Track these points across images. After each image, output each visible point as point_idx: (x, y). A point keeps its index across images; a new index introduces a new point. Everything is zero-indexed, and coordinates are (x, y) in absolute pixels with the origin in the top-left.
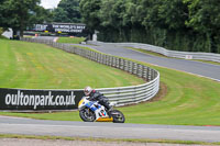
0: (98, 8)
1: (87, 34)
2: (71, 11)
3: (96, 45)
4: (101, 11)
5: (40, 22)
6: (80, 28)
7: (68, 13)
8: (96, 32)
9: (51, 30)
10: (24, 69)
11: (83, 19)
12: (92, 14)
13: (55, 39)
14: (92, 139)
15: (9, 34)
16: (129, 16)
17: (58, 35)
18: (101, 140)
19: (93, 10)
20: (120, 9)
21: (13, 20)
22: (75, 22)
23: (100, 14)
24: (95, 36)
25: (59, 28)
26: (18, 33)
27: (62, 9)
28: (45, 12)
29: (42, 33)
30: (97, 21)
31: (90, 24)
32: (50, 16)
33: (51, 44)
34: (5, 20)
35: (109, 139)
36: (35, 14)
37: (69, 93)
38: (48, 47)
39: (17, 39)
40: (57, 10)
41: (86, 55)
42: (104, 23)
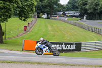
0: (86, 4)
1: (81, 16)
2: (74, 6)
3: (85, 22)
4: (88, 6)
5: (60, 11)
6: (78, 14)
7: (72, 6)
8: (85, 15)
9: (64, 14)
10: (52, 32)
11: (79, 10)
12: (83, 7)
13: (66, 19)
14: (83, 65)
15: (45, 16)
16: (101, 8)
17: (67, 17)
18: (88, 66)
19: (84, 5)
20: (97, 5)
21: (47, 10)
22: (76, 10)
23: (87, 7)
24: (85, 17)
25: (68, 13)
26: (49, 16)
27: (69, 5)
28: (62, 6)
29: (60, 16)
30: (86, 10)
31: (83, 12)
32: (64, 8)
33: (64, 21)
34: (43, 10)
35: (91, 66)
36: (57, 7)
37: (72, 44)
38: (63, 22)
39: (49, 18)
40: (67, 5)
41: (80, 26)
42: (89, 11)
